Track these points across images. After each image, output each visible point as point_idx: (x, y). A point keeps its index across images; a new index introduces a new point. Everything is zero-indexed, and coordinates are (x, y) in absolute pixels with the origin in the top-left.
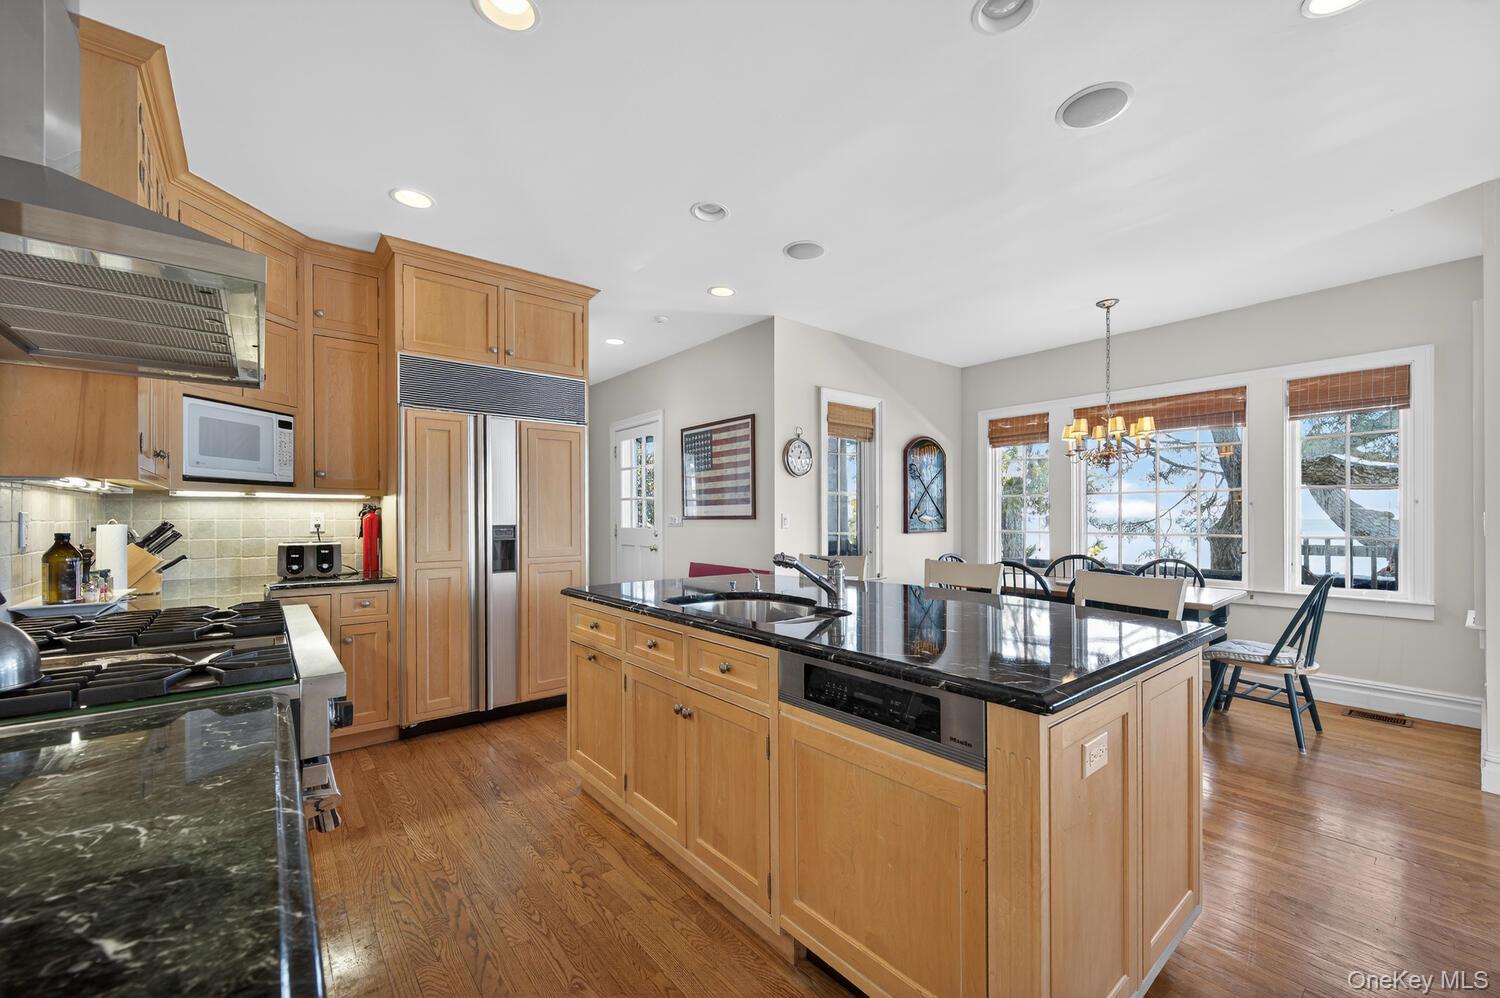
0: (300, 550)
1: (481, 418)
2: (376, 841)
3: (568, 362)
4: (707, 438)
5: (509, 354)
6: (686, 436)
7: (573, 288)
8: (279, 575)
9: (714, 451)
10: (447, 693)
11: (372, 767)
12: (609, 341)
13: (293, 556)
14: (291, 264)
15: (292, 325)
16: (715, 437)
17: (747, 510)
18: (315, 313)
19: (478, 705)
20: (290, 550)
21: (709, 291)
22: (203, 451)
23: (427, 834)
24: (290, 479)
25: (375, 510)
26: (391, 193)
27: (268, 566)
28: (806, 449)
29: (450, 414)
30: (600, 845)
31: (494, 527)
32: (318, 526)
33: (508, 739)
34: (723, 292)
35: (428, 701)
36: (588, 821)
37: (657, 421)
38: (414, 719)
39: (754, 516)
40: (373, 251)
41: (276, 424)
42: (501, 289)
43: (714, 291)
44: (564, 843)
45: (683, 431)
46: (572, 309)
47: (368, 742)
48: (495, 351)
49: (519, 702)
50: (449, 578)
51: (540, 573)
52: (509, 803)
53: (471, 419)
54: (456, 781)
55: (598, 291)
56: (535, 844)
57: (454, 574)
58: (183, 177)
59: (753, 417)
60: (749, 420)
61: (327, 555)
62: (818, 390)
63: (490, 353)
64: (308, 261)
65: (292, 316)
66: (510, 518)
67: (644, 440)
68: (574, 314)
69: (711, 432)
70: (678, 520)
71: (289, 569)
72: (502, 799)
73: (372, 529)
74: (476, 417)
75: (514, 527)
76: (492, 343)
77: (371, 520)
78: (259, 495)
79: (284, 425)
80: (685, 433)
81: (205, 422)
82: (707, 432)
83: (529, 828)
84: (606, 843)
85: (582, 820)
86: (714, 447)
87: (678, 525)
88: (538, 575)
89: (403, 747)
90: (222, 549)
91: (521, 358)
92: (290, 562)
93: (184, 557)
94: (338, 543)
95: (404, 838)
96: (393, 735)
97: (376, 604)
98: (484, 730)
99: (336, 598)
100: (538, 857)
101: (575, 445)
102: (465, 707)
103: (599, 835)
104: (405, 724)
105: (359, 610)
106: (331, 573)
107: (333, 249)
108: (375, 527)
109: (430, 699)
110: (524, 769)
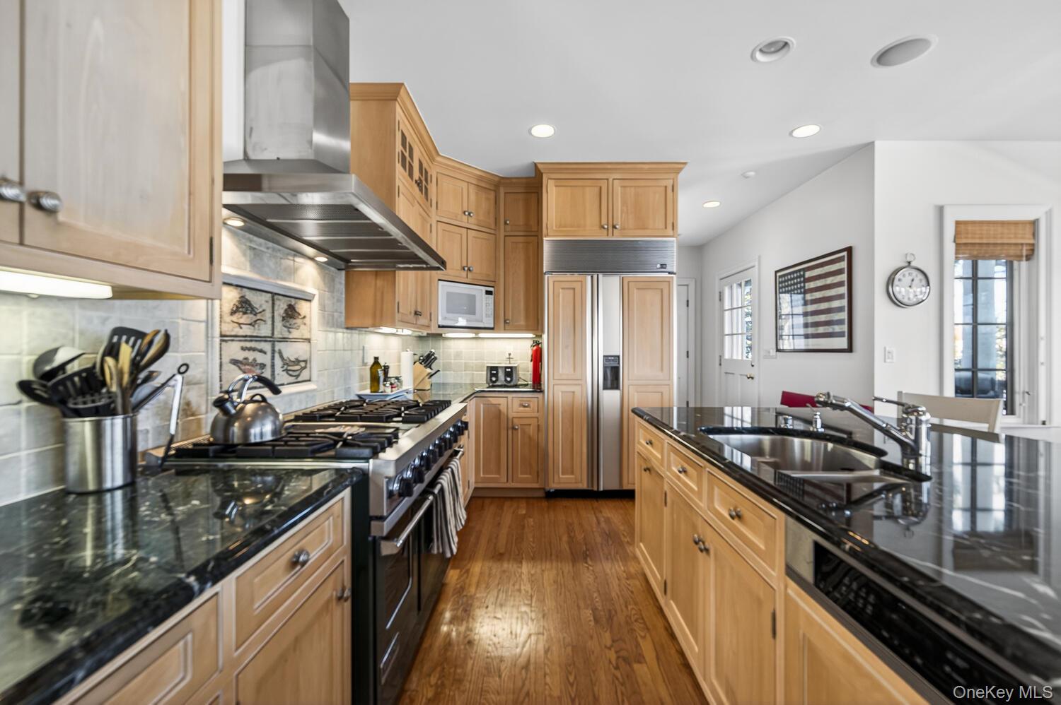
0: (496, 368)
1: (595, 277)
2: (505, 565)
3: (661, 225)
4: (800, 277)
5: (616, 228)
6: (780, 277)
7: (666, 166)
8: (487, 383)
9: (806, 288)
10: (572, 473)
11: (524, 512)
12: (707, 205)
13: (493, 371)
14: (492, 195)
15: (493, 232)
16: (808, 274)
17: (842, 343)
18: (505, 223)
19: (592, 486)
20: (492, 368)
21: (791, 134)
22: (449, 311)
23: (533, 572)
24: (492, 326)
25: (539, 344)
26: (530, 131)
27: (482, 378)
28: (921, 276)
29: (576, 276)
30: (642, 634)
31: (604, 356)
32: (510, 354)
33: (609, 515)
34: (807, 131)
35: (561, 476)
36: (641, 608)
37: (753, 267)
38: (553, 486)
39: (850, 349)
40: (533, 175)
41: (484, 292)
42: (611, 180)
43: (796, 134)
44: (615, 618)
45: (776, 272)
46: (664, 183)
47: (530, 494)
48: (606, 227)
49: (621, 489)
50: (574, 392)
51: (638, 392)
52: (591, 568)
53: (589, 278)
54: (565, 538)
55: (685, 163)
56: (595, 610)
57: (577, 389)
58: (438, 159)
59: (849, 250)
60: (845, 254)
61: (510, 372)
62: (941, 210)
63: (603, 229)
64: (502, 191)
65: (493, 227)
66: (617, 350)
67: (743, 284)
68: (666, 187)
69: (805, 270)
70: (773, 352)
71: (491, 380)
72: (586, 563)
73: (537, 358)
74: (592, 277)
75: (618, 357)
76: (604, 222)
77: (536, 351)
78: (481, 335)
79: (488, 293)
80: (779, 274)
81: (449, 295)
82: (799, 271)
83: (595, 595)
84: (648, 635)
85: (636, 604)
86: (806, 284)
87: (772, 357)
88: (636, 394)
89: (545, 504)
90: (467, 367)
91: (624, 229)
92: (492, 375)
93: (439, 371)
94: (516, 365)
95: (519, 570)
96: (541, 494)
97: (531, 405)
98: (595, 504)
99: (510, 399)
100: (592, 623)
101: (666, 292)
102: (583, 485)
103: (645, 623)
104: (547, 489)
105: (522, 409)
106: (512, 384)
107: (514, 181)
108: (538, 355)
109: (563, 474)
110: (610, 542)
